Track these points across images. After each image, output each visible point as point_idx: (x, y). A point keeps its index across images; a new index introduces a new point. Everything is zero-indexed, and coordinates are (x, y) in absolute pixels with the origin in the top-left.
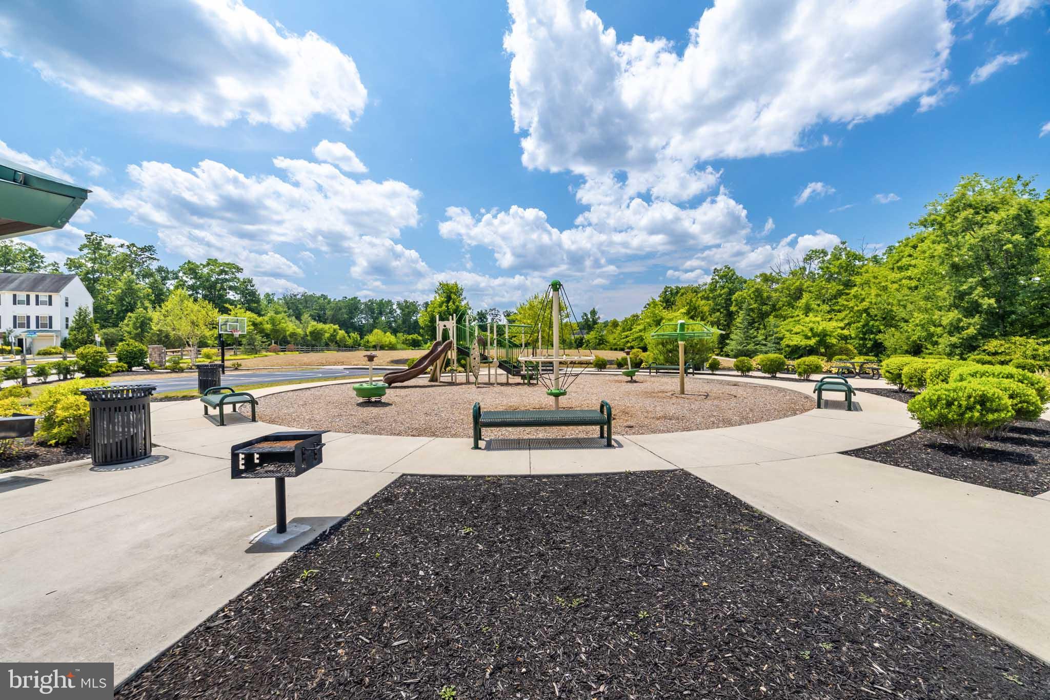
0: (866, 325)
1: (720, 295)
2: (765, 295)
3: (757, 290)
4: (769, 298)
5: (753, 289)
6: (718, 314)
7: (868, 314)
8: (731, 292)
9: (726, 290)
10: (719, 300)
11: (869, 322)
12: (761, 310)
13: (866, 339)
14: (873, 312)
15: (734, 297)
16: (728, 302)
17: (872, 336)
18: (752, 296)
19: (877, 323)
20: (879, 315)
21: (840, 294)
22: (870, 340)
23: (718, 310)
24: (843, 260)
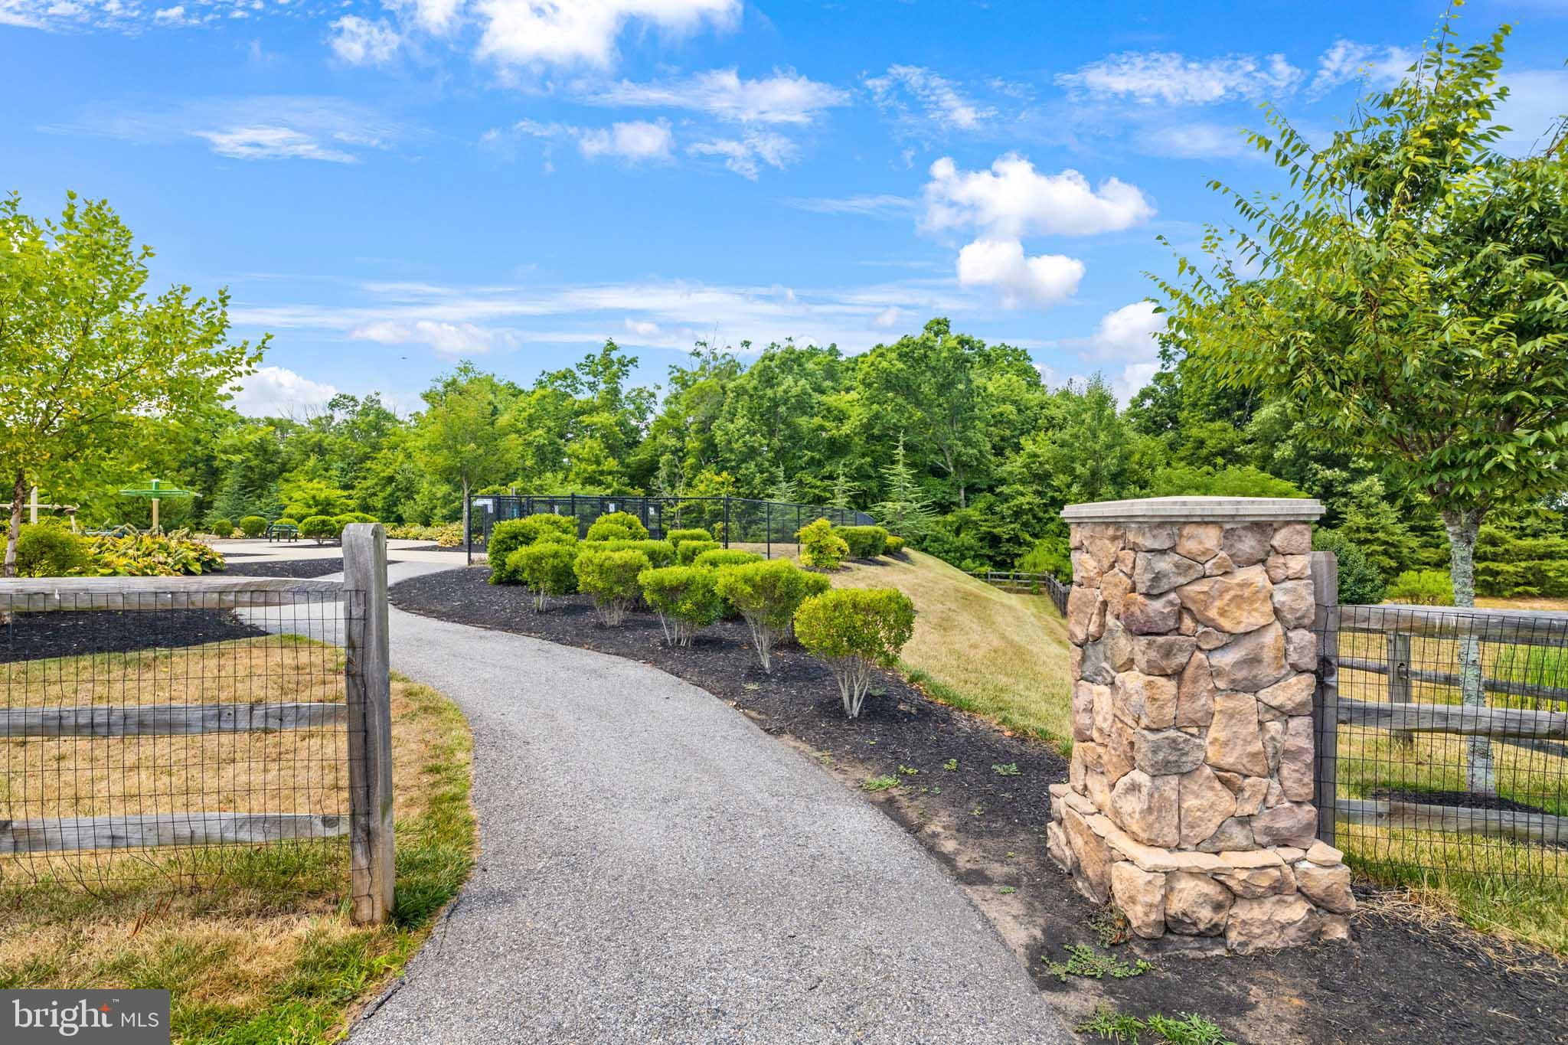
0: (391, 495)
2: (271, 448)
22: (393, 513)
24: (371, 417)
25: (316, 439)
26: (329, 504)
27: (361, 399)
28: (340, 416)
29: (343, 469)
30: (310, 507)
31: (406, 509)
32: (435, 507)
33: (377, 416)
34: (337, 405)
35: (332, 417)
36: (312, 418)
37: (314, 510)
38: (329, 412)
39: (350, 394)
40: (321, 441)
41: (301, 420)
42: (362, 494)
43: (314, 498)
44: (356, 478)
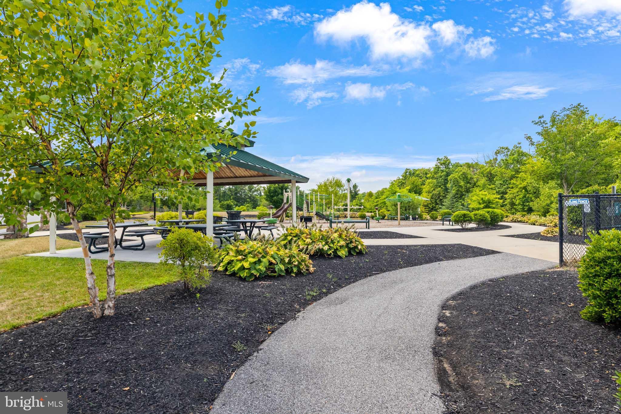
0: (525, 197)
1: (441, 177)
2: (469, 176)
3: (464, 173)
4: (472, 178)
5: (461, 173)
6: (440, 189)
7: (526, 190)
8: (448, 175)
9: (445, 173)
10: (440, 180)
11: (526, 195)
12: (466, 186)
13: (524, 206)
14: (529, 188)
15: (449, 178)
16: (446, 181)
17: (527, 204)
18: (461, 177)
19: (531, 195)
20: (532, 191)
21: (512, 177)
22: (527, 206)
23: (440, 187)
24: (515, 156)
25: (488, 170)
26: (489, 202)
27: (511, 148)
28: (500, 157)
29: (501, 184)
30: (480, 204)
31: (535, 205)
32: (552, 203)
33: (519, 155)
34: (499, 153)
35: (496, 159)
36: (488, 160)
37: (482, 206)
38: (495, 157)
39: (505, 146)
40: (490, 171)
41: (482, 162)
42: (511, 196)
43: (482, 199)
44: (508, 188)
